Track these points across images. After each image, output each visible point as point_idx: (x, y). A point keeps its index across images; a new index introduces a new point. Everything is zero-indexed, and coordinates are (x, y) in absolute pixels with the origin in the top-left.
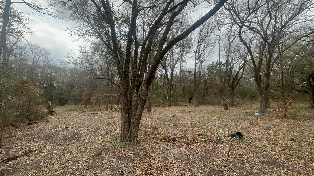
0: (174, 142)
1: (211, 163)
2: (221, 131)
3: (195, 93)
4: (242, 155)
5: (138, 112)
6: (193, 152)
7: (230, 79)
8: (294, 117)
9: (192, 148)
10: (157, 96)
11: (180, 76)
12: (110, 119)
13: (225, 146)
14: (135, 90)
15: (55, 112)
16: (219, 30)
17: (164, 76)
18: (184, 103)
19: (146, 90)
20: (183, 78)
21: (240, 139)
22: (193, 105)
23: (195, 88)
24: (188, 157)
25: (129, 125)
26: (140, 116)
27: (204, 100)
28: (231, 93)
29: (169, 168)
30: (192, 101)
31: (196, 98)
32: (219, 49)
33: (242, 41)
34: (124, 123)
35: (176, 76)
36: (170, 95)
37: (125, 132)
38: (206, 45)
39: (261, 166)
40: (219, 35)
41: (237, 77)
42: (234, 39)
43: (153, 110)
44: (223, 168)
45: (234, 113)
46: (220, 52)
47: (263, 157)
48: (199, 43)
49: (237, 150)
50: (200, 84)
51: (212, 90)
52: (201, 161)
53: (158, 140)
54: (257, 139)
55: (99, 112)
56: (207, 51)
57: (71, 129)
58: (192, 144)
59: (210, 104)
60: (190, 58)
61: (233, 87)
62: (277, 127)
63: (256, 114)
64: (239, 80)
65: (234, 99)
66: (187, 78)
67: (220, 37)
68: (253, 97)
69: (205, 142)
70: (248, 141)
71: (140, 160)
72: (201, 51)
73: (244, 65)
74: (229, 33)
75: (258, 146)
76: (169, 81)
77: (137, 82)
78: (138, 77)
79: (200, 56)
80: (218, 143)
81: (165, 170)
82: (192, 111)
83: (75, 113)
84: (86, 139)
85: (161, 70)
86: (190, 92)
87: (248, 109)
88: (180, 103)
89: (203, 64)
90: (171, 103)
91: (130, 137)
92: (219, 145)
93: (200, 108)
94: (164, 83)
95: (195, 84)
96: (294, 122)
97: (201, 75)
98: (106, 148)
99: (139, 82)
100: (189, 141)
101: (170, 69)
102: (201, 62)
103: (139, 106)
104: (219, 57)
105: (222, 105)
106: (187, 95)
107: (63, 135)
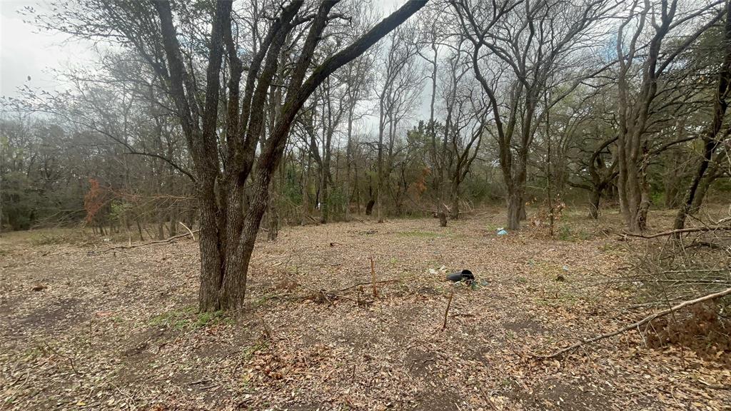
0: (333, 301)
1: (412, 339)
2: (432, 271)
3: (380, 193)
4: (471, 316)
5: (243, 238)
6: (374, 320)
7: (451, 162)
8: (564, 236)
9: (372, 311)
10: (293, 201)
11: (348, 153)
12: (169, 260)
13: (440, 300)
14: (234, 184)
16: (433, 47)
17: (310, 152)
18: (355, 216)
19: (263, 184)
20: (354, 158)
21: (469, 284)
22: (375, 219)
23: (381, 180)
24: (362, 332)
25: (222, 272)
26: (249, 247)
27: (399, 206)
28: (454, 191)
29: (321, 360)
30: (373, 210)
31: (383, 203)
32: (432, 93)
33: (478, 76)
34: (207, 267)
35: (338, 153)
36: (325, 197)
37: (212, 288)
38: (404, 81)
39: (505, 334)
40: (434, 60)
41: (466, 157)
42: (463, 72)
43: (283, 233)
44: (435, 346)
45: (459, 232)
46: (433, 100)
47: (509, 315)
48: (389, 77)
49: (463, 306)
50: (391, 170)
51: (415, 184)
52: (390, 336)
53: (297, 299)
54: (500, 283)
55: (138, 243)
56: (407, 97)
57: (53, 291)
58: (372, 302)
59: (410, 214)
60: (370, 112)
61: (458, 178)
62: (535, 256)
63: (499, 233)
64: (470, 163)
65: (460, 203)
66: (362, 158)
67: (435, 64)
68: (496, 200)
69: (399, 295)
70: (483, 288)
71: (252, 351)
72: (392, 95)
73: (480, 132)
74: (454, 58)
75: (502, 295)
76: (320, 164)
77: (239, 164)
78: (239, 151)
79: (390, 109)
80: (426, 295)
81: (311, 366)
82: (373, 232)
83: (65, 248)
84: (103, 314)
85: (302, 137)
86: (371, 190)
87: (485, 224)
88: (348, 216)
89: (397, 127)
90: (326, 216)
91: (226, 299)
92: (428, 300)
93: (391, 225)
94: (309, 169)
95: (380, 172)
96: (564, 245)
97: (394, 152)
98: (162, 330)
99: (245, 164)
100: (365, 296)
101: (324, 135)
102: (393, 122)
103: (245, 223)
104: (432, 110)
105: (435, 217)
106: (362, 198)
107: (27, 310)
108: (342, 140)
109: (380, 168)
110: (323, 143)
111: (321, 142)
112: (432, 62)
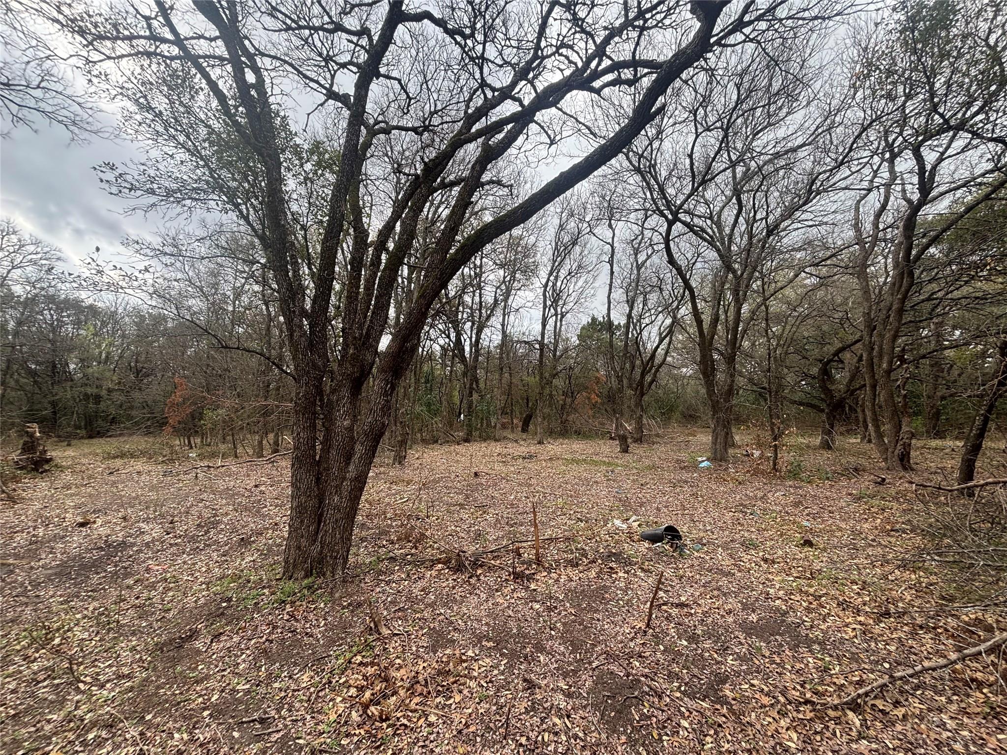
0: (475, 570)
1: (598, 649)
2: (618, 522)
3: (540, 404)
4: (687, 606)
5: (352, 471)
6: (538, 606)
7: (633, 368)
8: (794, 473)
9: (535, 590)
10: (429, 411)
11: (501, 353)
12: (263, 488)
13: (635, 575)
14: (345, 393)
15: (52, 463)
16: (610, 226)
17: (453, 351)
18: (507, 433)
19: (386, 394)
20: (508, 359)
21: (676, 548)
22: (533, 439)
23: (542, 388)
24: (520, 628)
25: (319, 519)
26: (360, 482)
27: (564, 422)
28: (636, 406)
29: (453, 683)
30: (531, 427)
31: (544, 418)
32: (608, 282)
33: (672, 261)
34: (299, 511)
35: (489, 352)
36: (470, 407)
37: (304, 542)
38: (574, 268)
39: (746, 646)
40: (610, 241)
41: (653, 362)
42: (649, 257)
43: (414, 454)
44: (638, 664)
45: (647, 462)
46: (610, 289)
47: (745, 607)
48: (554, 261)
49: (671, 586)
50: (554, 376)
51: (584, 394)
52: (564, 641)
53: (423, 563)
54: (718, 546)
55: (230, 461)
56: (577, 288)
57: (100, 529)
58: (533, 574)
59: (580, 434)
60: (530, 304)
61: (642, 388)
62: (759, 503)
63: (702, 465)
64: (657, 371)
65: (645, 421)
66: (519, 360)
67: (612, 247)
68: (690, 418)
69: (574, 564)
70: (696, 554)
71: (348, 655)
72: (559, 284)
73: (671, 332)
74: (636, 239)
75: (726, 569)
76: (466, 366)
77: (353, 366)
79: (555, 302)
80: (613, 565)
81: (439, 693)
82: (531, 457)
83: (139, 465)
84: (157, 568)
85: (444, 333)
86: (527, 400)
87: (679, 450)
88: (499, 433)
89: (563, 323)
90: (470, 433)
91: (321, 560)
92: (617, 573)
93: (555, 447)
94: (451, 372)
95: (541, 378)
96: (797, 488)
97: (558, 353)
98: (224, 604)
99: (363, 365)
100: (523, 563)
101: (472, 331)
102: (559, 317)
103: (356, 450)
104: (609, 302)
105: (611, 438)
106: (517, 409)
107: (59, 555)
108: (494, 337)
109: (542, 374)
110: (471, 341)
111: (468, 340)
112: (608, 243)
